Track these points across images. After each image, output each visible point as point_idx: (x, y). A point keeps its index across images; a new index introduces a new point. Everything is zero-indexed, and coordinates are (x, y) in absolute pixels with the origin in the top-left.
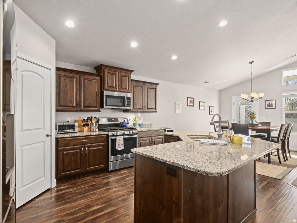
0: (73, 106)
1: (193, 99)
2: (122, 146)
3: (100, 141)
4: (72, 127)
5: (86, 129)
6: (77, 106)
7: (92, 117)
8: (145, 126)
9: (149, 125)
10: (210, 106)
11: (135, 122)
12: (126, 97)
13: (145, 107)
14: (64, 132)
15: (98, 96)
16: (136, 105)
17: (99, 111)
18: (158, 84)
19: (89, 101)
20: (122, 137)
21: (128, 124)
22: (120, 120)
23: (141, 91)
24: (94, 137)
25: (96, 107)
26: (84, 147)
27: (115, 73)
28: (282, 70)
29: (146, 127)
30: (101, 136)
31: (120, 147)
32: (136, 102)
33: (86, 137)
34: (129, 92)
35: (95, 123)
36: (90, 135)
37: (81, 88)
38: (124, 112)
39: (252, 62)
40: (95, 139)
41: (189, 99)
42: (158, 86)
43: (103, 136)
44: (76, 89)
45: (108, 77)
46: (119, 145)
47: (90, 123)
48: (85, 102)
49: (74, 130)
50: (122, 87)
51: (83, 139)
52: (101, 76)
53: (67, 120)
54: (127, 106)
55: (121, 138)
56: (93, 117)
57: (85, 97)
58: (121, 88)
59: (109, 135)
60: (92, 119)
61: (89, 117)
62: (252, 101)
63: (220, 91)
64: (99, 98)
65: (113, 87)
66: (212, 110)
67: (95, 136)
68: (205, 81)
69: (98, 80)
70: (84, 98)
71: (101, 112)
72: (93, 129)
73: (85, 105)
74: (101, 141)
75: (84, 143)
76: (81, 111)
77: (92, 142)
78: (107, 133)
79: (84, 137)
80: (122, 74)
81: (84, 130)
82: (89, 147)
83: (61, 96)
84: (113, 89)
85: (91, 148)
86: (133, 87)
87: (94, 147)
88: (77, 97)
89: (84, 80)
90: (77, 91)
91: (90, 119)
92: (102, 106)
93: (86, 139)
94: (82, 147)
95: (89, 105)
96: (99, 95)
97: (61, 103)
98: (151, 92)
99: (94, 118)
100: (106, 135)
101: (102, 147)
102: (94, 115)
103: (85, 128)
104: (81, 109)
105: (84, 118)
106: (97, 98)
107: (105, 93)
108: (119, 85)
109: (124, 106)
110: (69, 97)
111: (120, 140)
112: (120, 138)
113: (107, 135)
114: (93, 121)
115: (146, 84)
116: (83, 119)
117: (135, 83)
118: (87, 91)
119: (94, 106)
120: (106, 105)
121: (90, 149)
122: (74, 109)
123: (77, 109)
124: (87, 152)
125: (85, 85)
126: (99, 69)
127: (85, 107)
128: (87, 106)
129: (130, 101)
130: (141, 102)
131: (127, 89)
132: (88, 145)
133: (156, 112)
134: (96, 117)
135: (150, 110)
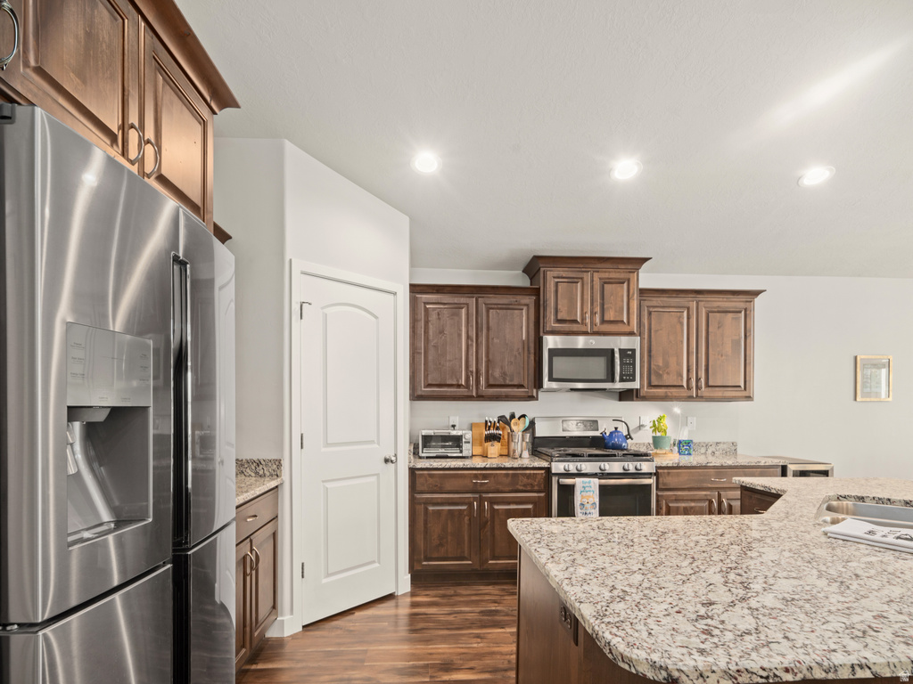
0: (459, 386)
2: (593, 511)
3: (524, 486)
4: (457, 441)
5: (494, 449)
6: (467, 386)
7: (512, 416)
8: (703, 450)
9: (721, 446)
11: (658, 434)
12: (616, 350)
13: (698, 380)
14: (434, 455)
15: (529, 352)
16: (659, 376)
17: (531, 398)
18: (757, 293)
19: (502, 368)
20: (596, 482)
21: (629, 441)
22: (606, 427)
23: (682, 324)
24: (508, 474)
25: (521, 386)
26: (481, 506)
27: (580, 275)
29: (710, 451)
30: (528, 472)
31: (588, 512)
32: (661, 364)
33: (484, 472)
34: (631, 334)
35: (520, 434)
36: (495, 466)
37: (480, 333)
38: (620, 400)
40: (510, 479)
42: (758, 300)
43: (535, 472)
44: (468, 337)
45: (556, 291)
46: (582, 505)
47: (508, 433)
48: (490, 372)
49: (461, 452)
50: (606, 318)
51: (476, 476)
52: (538, 290)
53: (451, 423)
54: (622, 380)
55: (589, 482)
56: (517, 416)
57: (491, 357)
58: (603, 321)
59: (553, 472)
60: (513, 421)
61: (503, 417)
64: (532, 357)
65: (576, 321)
67: (511, 472)
69: (527, 305)
70: (488, 361)
71: (537, 399)
72: (514, 451)
73: (491, 382)
74: (529, 488)
75: (479, 488)
76: (480, 397)
77: (501, 487)
78: (545, 464)
79: (479, 472)
80: (606, 275)
81: (489, 452)
82: (493, 502)
83: (430, 358)
85: (498, 503)
86: (650, 313)
87: (509, 503)
88: (470, 359)
89: (488, 310)
90: (470, 343)
91: (505, 421)
92: (538, 384)
93: (485, 477)
94: (475, 499)
95: (501, 382)
96: (532, 351)
97: (430, 377)
98: (731, 328)
99: (519, 419)
100: (543, 472)
101: (530, 506)
102: (518, 407)
103: (493, 445)
104: (480, 393)
105: (487, 419)
106: (526, 358)
107: (551, 342)
108: (593, 313)
109: (613, 380)
110: (450, 361)
111: (587, 489)
112: (588, 484)
113: (548, 470)
114: (514, 427)
115: (701, 297)
116: (486, 421)
117: (656, 301)
118: (495, 341)
119: (515, 382)
120: (551, 379)
121: (496, 507)
122: (462, 391)
123: (469, 394)
124: (487, 515)
125: (490, 325)
126: (535, 266)
127: (489, 386)
128: (497, 383)
129: (634, 364)
130: (680, 364)
131: (622, 321)
132: (490, 495)
133: (749, 398)
134: (524, 416)
135: (718, 393)
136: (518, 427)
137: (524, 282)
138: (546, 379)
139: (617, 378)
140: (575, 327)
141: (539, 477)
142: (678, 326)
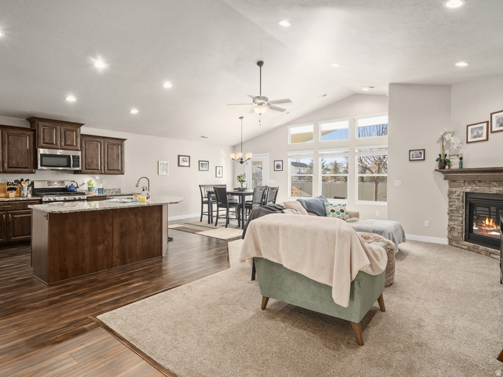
1: (188, 158)
5: (12, 194)
7: (22, 180)
8: (108, 192)
9: (115, 190)
10: (216, 167)
11: (90, 186)
12: (71, 155)
13: (104, 167)
16: (90, 166)
17: (32, 173)
18: (125, 140)
19: (16, 160)
21: (78, 189)
22: (67, 184)
23: (98, 148)
24: (21, 203)
25: (27, 168)
26: (7, 215)
27: (55, 127)
28: (288, 126)
29: (111, 192)
32: (90, 161)
34: (78, 150)
35: (26, 187)
37: (4, 145)
38: (74, 174)
39: (241, 118)
41: (182, 157)
42: (125, 142)
45: (44, 132)
47: (20, 187)
48: (10, 162)
50: (67, 143)
51: (4, 205)
52: (34, 131)
54: (73, 167)
56: (24, 180)
57: (10, 156)
58: (65, 145)
59: (43, 200)
60: (22, 182)
61: (18, 180)
62: (242, 162)
63: (233, 147)
64: (32, 156)
65: (53, 144)
68: (201, 136)
69: (29, 135)
70: (9, 157)
71: (35, 173)
72: (23, 194)
73: (10, 166)
75: (6, 209)
76: (5, 172)
77: (17, 208)
78: (40, 198)
80: (67, 128)
81: (10, 195)
82: (13, 214)
85: (16, 215)
86: (85, 143)
87: (22, 214)
89: (8, 136)
91: (19, 182)
92: (36, 167)
94: (4, 214)
95: (16, 166)
96: (32, 154)
98: (116, 150)
99: (26, 181)
102: (25, 177)
103: (11, 192)
104: (4, 170)
106: (29, 157)
107: (41, 151)
108: (61, 142)
109: (69, 166)
113: (41, 200)
114: (23, 185)
115: (106, 140)
116: (8, 182)
117: (87, 139)
118: (13, 149)
119: (24, 166)
120: (42, 165)
121: (15, 216)
124: (11, 220)
125: (10, 142)
126: (33, 120)
128: (14, 166)
129: (79, 161)
130: (98, 162)
131: (74, 145)
132: (12, 212)
133: (123, 174)
134: (28, 180)
135: (112, 172)
136: (25, 185)
137: (28, 126)
138: (39, 166)
139: (72, 166)
140: (53, 146)
141: (36, 203)
142: (97, 149)
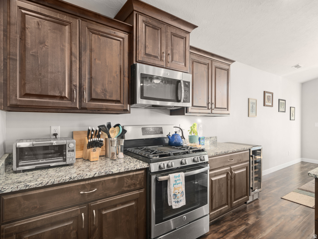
0: (62, 98)
1: (271, 95)
2: (182, 198)
3: (129, 186)
4: (60, 150)
6: (71, 98)
7: (109, 126)
10: (290, 107)
11: (192, 134)
12: (182, 81)
13: (212, 104)
14: (34, 167)
15: (124, 76)
17: (126, 111)
18: (232, 61)
19: (103, 85)
20: (182, 175)
21: (184, 140)
23: (206, 72)
24: (114, 179)
25: (118, 102)
26: (89, 212)
30: (131, 174)
31: (179, 200)
32: (198, 94)
33: (92, 181)
34: (187, 72)
35: (115, 139)
36: (103, 174)
37: (83, 53)
40: (116, 183)
41: (267, 95)
43: (137, 173)
44: (71, 53)
45: (145, 32)
46: (175, 195)
47: (106, 139)
48: (93, 87)
49: (65, 160)
51: (84, 187)
53: (53, 132)
55: (179, 176)
56: (112, 125)
57: (93, 75)
58: (173, 60)
59: (152, 171)
60: (111, 130)
61: (103, 126)
63: (303, 84)
64: (126, 80)
65: (157, 57)
66: (294, 114)
67: (117, 176)
68: (296, 64)
69: (123, 38)
70: (91, 78)
71: (130, 113)
72: (113, 154)
73: (94, 96)
74: (132, 188)
75: (87, 199)
76: (84, 110)
77: (108, 193)
78: (145, 165)
79: (87, 182)
82: (100, 209)
83: (28, 66)
84: (157, 62)
85: (105, 209)
86: (193, 63)
87: (115, 206)
88: (74, 74)
89: (91, 34)
90: (73, 59)
91: (106, 129)
92: (132, 100)
93: (93, 186)
94: (82, 211)
95: (102, 97)
96: (127, 75)
97: (27, 87)
99: (115, 127)
100: (143, 172)
101: (133, 203)
102: (113, 119)
103: (94, 151)
104: (83, 105)
105: (90, 128)
106: (122, 80)
108: (167, 54)
109: (179, 101)
110: (52, 73)
111: (178, 182)
112: (178, 178)
113: (147, 170)
114: (111, 135)
115: (213, 58)
116: (89, 130)
117: (195, 55)
118: (97, 61)
119: (114, 98)
120: (142, 97)
121: (104, 212)
122: (66, 103)
123: (73, 106)
124: (95, 222)
125: (93, 47)
127: (92, 100)
128: (99, 98)
129: (189, 91)
132: (99, 202)
134: (118, 125)
136: (114, 134)
138: (139, 97)
141: (140, 176)
